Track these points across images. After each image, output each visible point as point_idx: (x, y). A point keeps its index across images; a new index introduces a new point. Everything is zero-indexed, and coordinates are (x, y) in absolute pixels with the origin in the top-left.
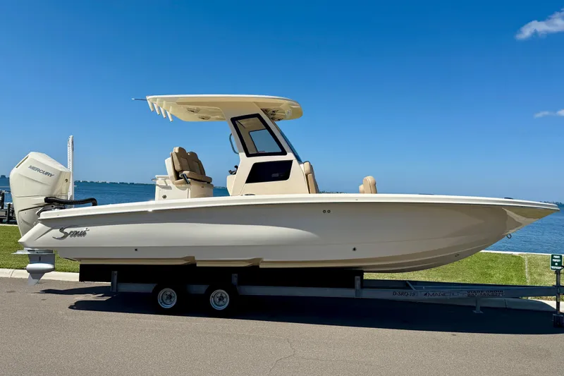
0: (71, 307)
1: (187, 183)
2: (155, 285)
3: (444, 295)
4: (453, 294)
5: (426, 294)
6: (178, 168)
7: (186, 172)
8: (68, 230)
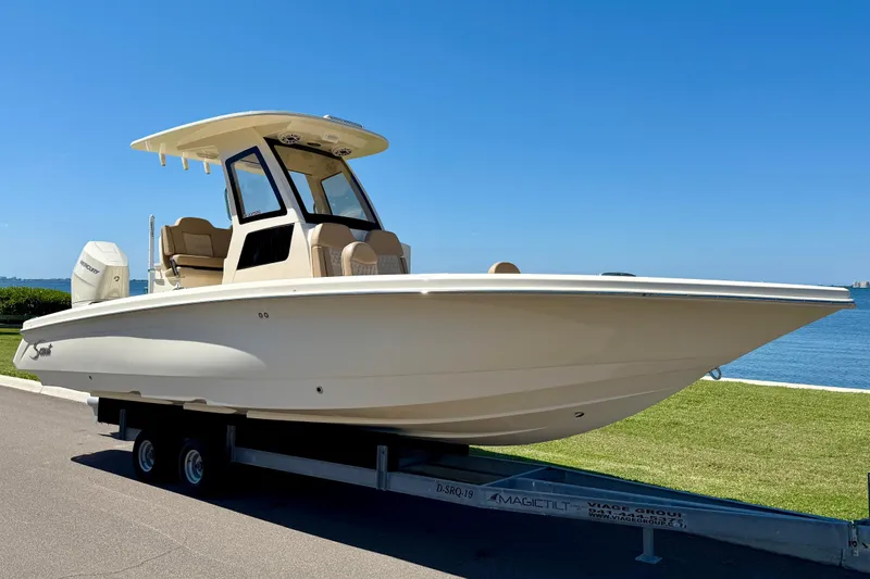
0: (74, 459)
1: (175, 273)
2: (139, 431)
3: (533, 503)
4: (555, 505)
5: (494, 498)
6: (167, 252)
7: (175, 257)
8: (39, 347)
